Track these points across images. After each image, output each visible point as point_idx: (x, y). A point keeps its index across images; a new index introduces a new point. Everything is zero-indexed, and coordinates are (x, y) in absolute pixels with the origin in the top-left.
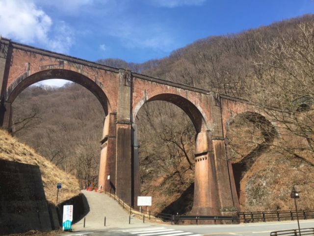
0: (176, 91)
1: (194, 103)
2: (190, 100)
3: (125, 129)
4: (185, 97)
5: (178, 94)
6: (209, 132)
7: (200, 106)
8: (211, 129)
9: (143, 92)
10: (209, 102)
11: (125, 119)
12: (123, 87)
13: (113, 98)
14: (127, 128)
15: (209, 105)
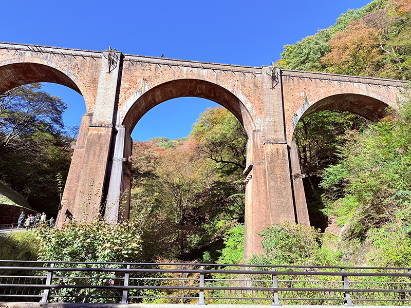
0: (199, 74)
1: (230, 90)
2: (223, 86)
3: (101, 135)
4: (215, 82)
5: (201, 79)
6: (257, 134)
7: (243, 93)
8: (262, 128)
9: (141, 81)
10: (260, 85)
11: (104, 120)
12: (106, 76)
13: (90, 93)
14: (105, 134)
15: (260, 90)
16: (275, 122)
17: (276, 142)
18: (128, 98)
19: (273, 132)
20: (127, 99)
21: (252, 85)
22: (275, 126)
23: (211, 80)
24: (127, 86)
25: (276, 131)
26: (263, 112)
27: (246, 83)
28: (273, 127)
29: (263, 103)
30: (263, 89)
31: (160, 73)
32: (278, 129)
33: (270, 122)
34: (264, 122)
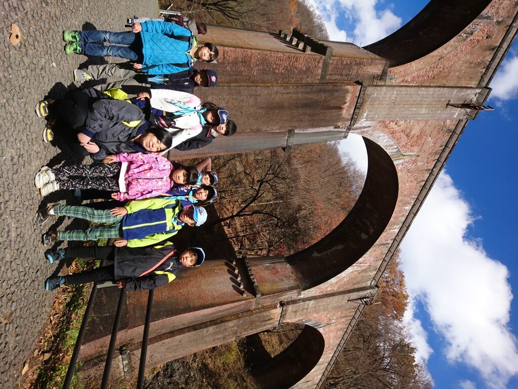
0: (394, 224)
1: (361, 260)
2: (368, 253)
3: (341, 108)
4: (377, 242)
5: (387, 228)
7: (352, 272)
8: (302, 296)
9: (414, 152)
10: (356, 286)
11: (367, 106)
12: (444, 99)
13: (425, 70)
14: (341, 115)
15: (350, 287)
16: (307, 309)
17: (282, 315)
18: (393, 137)
19: (295, 310)
20: (390, 136)
21: (359, 279)
22: (303, 310)
24: (413, 132)
25: (295, 312)
26: (322, 294)
27: (364, 274)
28: (301, 308)
29: (333, 295)
30: (351, 293)
31: (416, 177)
32: (298, 313)
33: (308, 305)
34: (310, 299)
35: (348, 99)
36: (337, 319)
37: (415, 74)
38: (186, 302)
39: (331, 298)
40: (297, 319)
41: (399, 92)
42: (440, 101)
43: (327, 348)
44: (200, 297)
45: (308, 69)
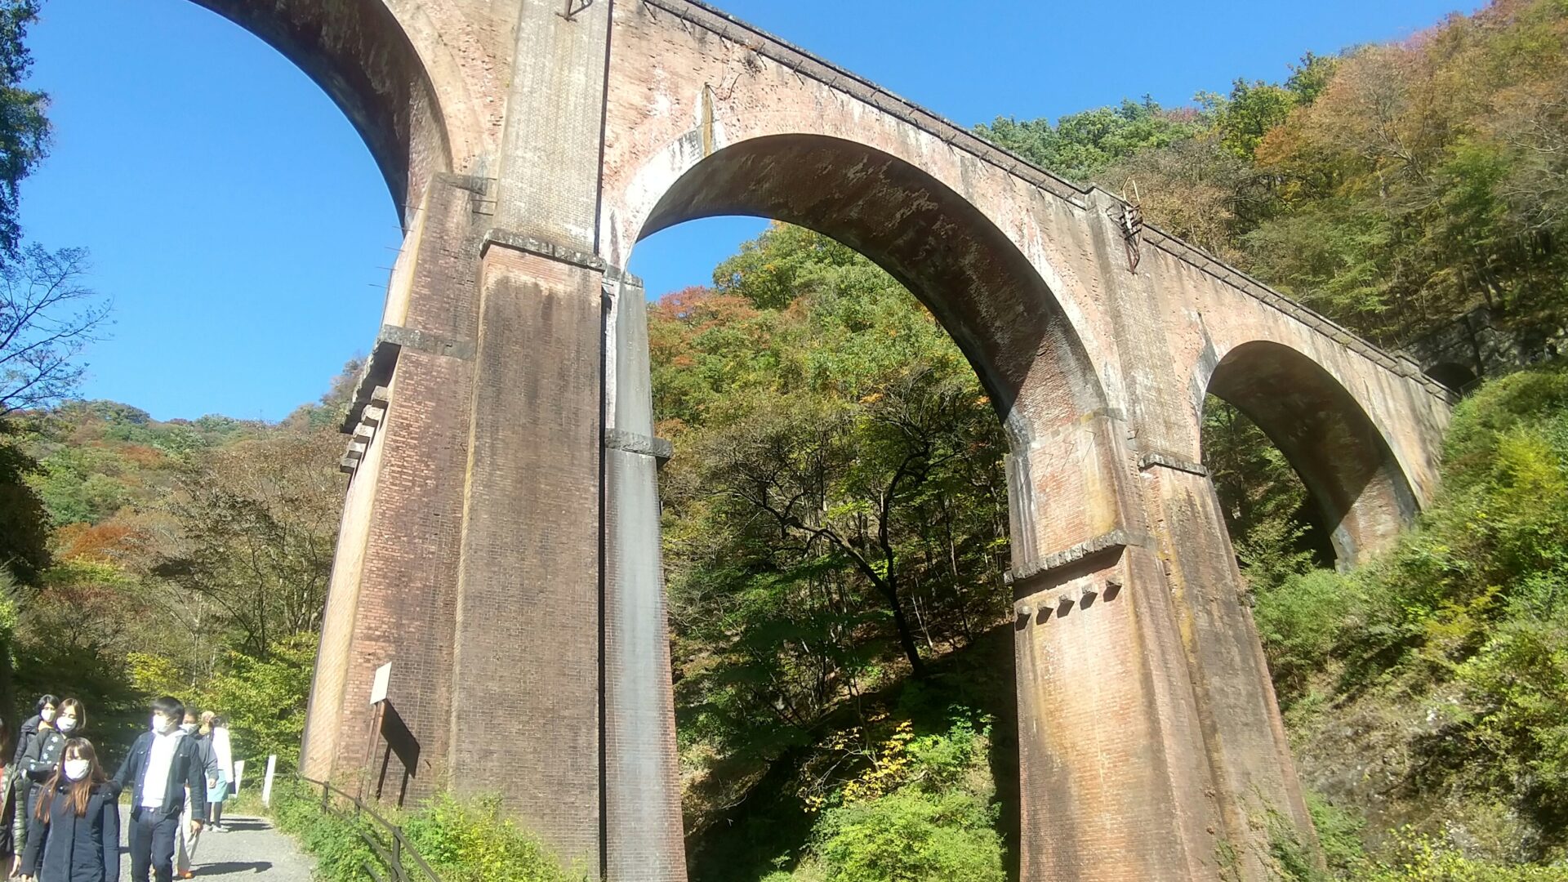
0: (904, 143)
1: (1012, 235)
2: (989, 215)
3: (551, 298)
4: (959, 189)
5: (916, 162)
6: (1113, 423)
7: (1048, 259)
8: (1123, 407)
9: (694, 98)
10: (1090, 249)
11: (553, 227)
12: (552, 27)
13: (469, 80)
14: (570, 296)
15: (1093, 266)
16: (1159, 391)
17: (1179, 465)
18: (646, 153)
19: (1163, 429)
20: (643, 160)
21: (1068, 241)
22: (1162, 405)
23: (946, 178)
24: (638, 101)
25: (1168, 425)
26: (1115, 347)
27: (1053, 226)
28: (1159, 410)
29: (1116, 315)
30: (1109, 265)
31: (767, 89)
32: (1173, 419)
33: (1148, 389)
34: (1131, 384)
35: (524, 278)
36: (1187, 307)
37: (477, 103)
38: (1133, 760)
39: (1128, 321)
40: (1191, 421)
41: (520, 143)
42: (555, 39)
43: (1271, 333)
44: (1122, 716)
45: (431, 393)
